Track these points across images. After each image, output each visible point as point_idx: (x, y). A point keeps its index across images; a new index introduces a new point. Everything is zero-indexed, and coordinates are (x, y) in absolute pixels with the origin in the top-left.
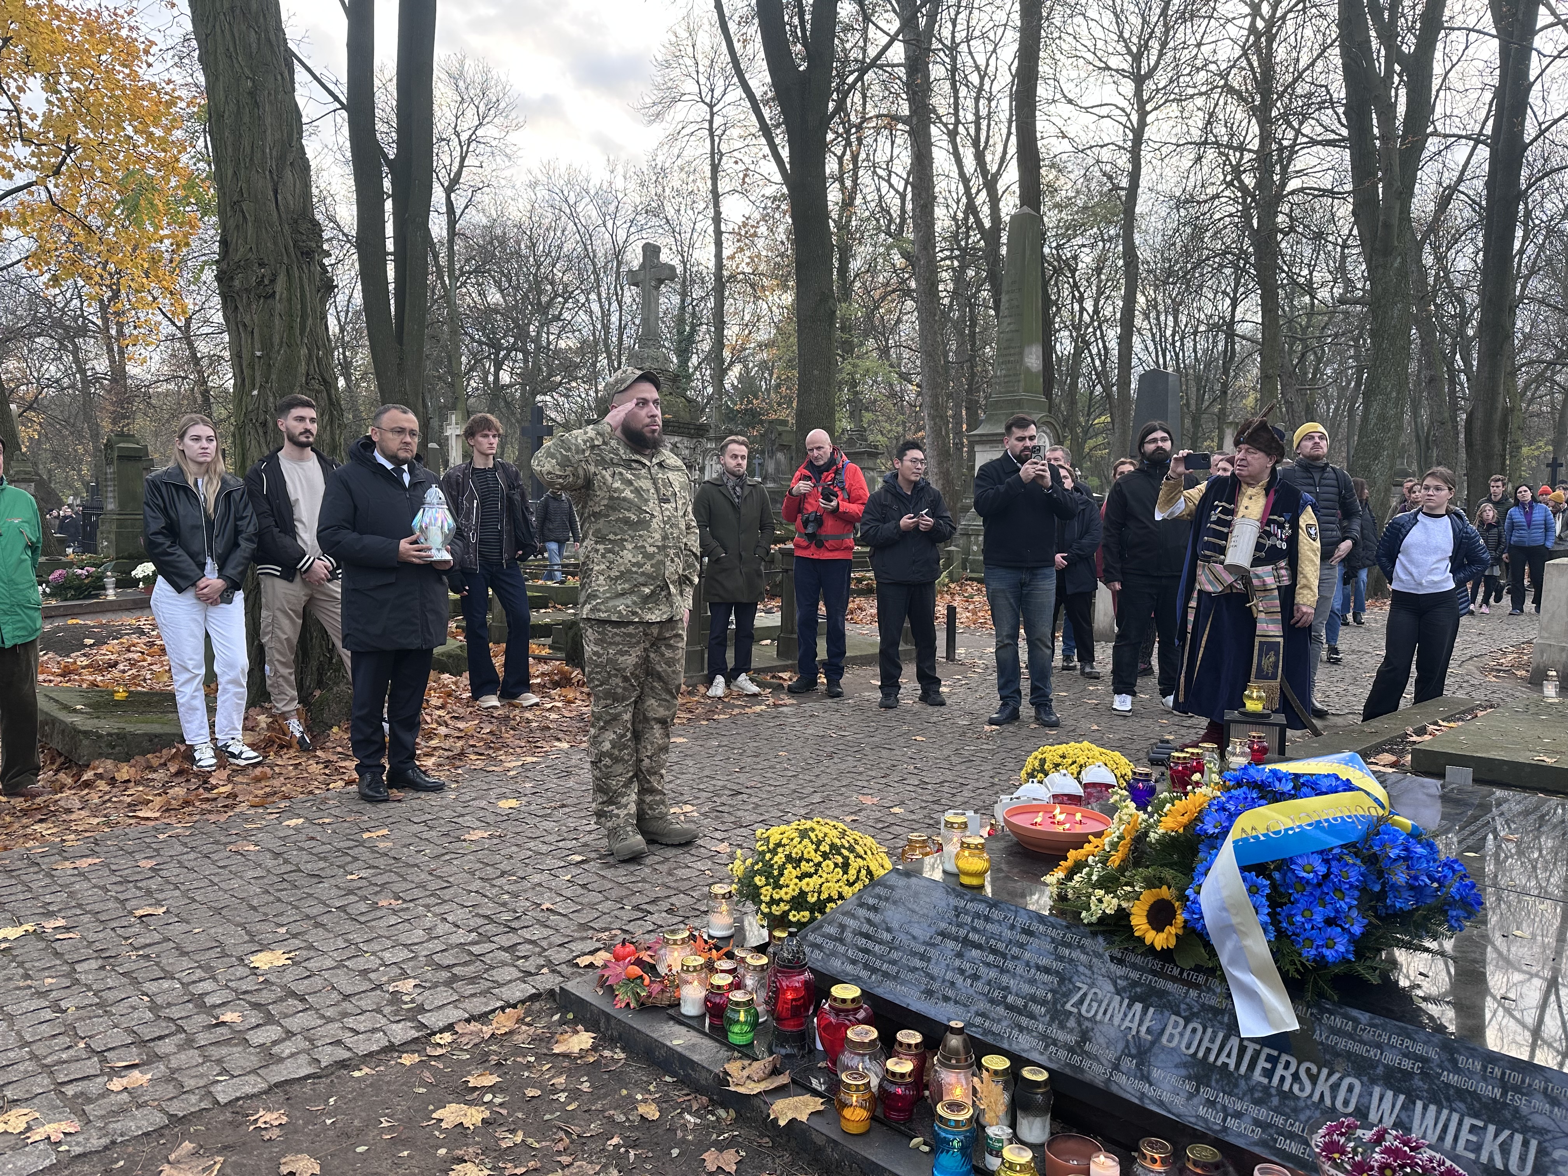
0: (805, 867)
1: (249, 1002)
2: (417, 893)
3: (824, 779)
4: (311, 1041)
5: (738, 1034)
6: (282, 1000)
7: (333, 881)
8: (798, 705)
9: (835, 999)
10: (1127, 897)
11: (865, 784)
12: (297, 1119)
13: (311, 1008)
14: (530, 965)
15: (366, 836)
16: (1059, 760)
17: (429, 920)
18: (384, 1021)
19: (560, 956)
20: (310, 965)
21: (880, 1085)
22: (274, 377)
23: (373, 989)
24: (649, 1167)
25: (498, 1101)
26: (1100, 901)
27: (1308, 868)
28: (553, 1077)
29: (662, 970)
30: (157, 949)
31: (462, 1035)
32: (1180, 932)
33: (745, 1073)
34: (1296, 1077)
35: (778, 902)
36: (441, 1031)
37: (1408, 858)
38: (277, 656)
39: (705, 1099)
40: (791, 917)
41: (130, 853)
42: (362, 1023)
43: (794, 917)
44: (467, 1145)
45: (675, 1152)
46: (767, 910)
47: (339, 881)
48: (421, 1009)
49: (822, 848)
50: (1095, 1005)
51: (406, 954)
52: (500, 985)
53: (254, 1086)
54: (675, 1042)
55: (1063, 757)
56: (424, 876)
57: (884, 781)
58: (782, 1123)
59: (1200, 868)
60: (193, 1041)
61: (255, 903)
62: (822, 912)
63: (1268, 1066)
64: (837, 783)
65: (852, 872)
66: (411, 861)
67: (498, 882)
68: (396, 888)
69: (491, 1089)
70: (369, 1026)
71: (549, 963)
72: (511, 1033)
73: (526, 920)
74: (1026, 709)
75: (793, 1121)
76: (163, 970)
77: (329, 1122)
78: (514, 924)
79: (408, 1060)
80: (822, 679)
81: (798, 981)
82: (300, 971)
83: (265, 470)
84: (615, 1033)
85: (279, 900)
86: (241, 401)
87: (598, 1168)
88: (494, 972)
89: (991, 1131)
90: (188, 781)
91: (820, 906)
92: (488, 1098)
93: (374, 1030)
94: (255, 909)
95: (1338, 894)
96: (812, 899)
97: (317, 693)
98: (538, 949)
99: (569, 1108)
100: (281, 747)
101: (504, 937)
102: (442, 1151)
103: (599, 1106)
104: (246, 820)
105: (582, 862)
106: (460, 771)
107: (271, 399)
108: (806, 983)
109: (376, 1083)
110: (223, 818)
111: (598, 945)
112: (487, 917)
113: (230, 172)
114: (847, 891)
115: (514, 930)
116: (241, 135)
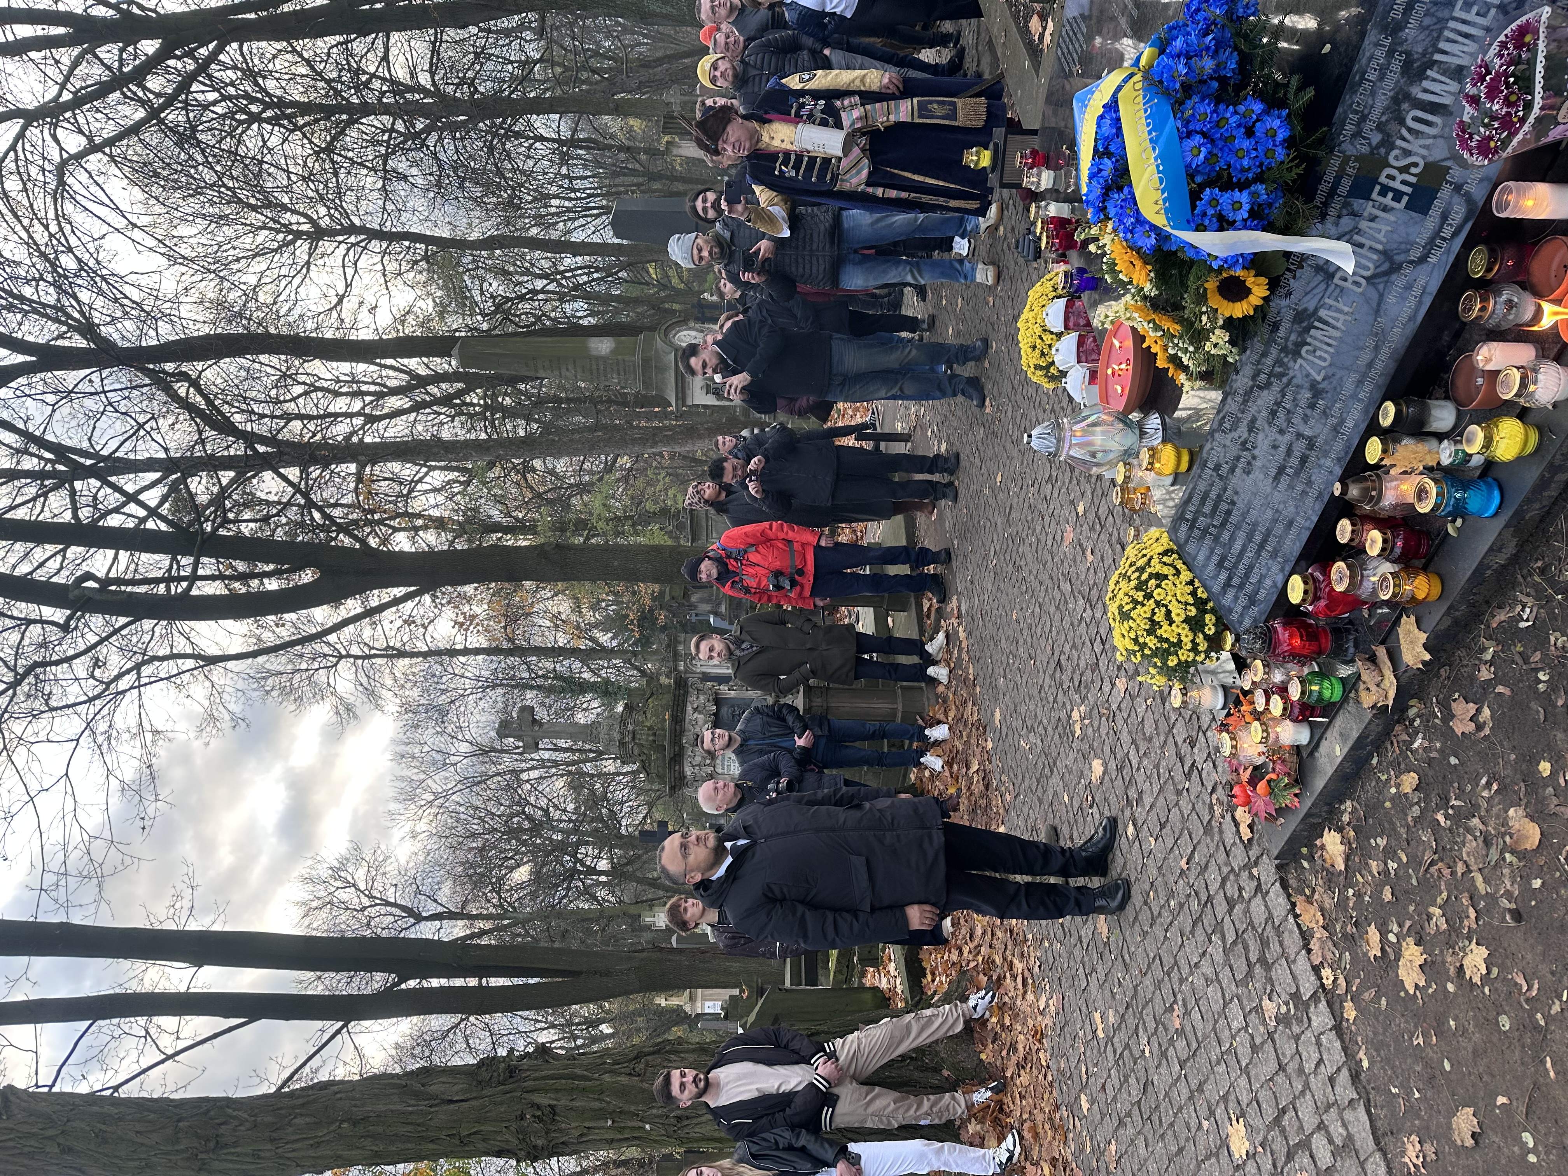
0: (1160, 616)
1: (1286, 1163)
2: (1166, 989)
3: (1045, 577)
4: (1329, 1106)
5: (1331, 691)
6: (1283, 1131)
7: (1152, 1071)
8: (959, 594)
9: (1304, 600)
10: (1213, 320)
11: (1050, 537)
12: (1413, 1125)
13: (1293, 1103)
14: (1249, 887)
15: (1101, 1034)
16: (1037, 351)
17: (1196, 980)
18: (1308, 1033)
19: (1239, 857)
20: (1245, 1100)
21: (1393, 562)
22: (632, 1108)
23: (1273, 1041)
24: (1469, 788)
25: (1396, 928)
26: (1216, 345)
27: (1195, 152)
28: (1370, 872)
29: (1260, 761)
31: (1324, 958)
32: (1253, 272)
33: (1373, 688)
34: (1404, 170)
35: (1195, 645)
36: (1320, 978)
37: (1187, 56)
38: (912, 1112)
39: (1398, 728)
40: (1211, 633)
42: (1310, 1054)
43: (1211, 630)
44: (1444, 962)
45: (1453, 761)
46: (1203, 655)
47: (1152, 1064)
49: (1141, 599)
50: (1320, 354)
51: (1234, 1006)
52: (1270, 917)
53: (1378, 1165)
54: (1338, 753)
55: (1034, 347)
56: (1147, 981)
57: (1047, 518)
58: (1427, 657)
59: (1191, 254)
61: (1174, 1149)
62: (1205, 602)
63: (1390, 195)
64: (1049, 565)
65: (1165, 570)
66: (1130, 993)
68: (1159, 1010)
69: (1383, 933)
70: (1313, 1048)
71: (1247, 867)
72: (1322, 909)
73: (1199, 885)
74: (967, 370)
75: (1426, 647)
77: (1417, 1095)
78: (1204, 899)
79: (1350, 1012)
80: (931, 569)
81: (1283, 634)
82: (1252, 1111)
83: (729, 1121)
84: (1326, 809)
85: (1172, 1125)
86: (655, 1141)
87: (1469, 837)
88: (1256, 922)
89: (1446, 461)
91: (1200, 604)
92: (1392, 938)
93: (1319, 1044)
94: (1181, 1150)
95: (1222, 124)
96: (1193, 612)
97: (946, 1073)
98: (1232, 877)
99: (1405, 860)
100: (1001, 1110)
101: (1218, 909)
102: (1451, 987)
103: (1403, 831)
104: (1082, 1151)
105: (1134, 825)
106: (1030, 936)
107: (655, 1111)
108: (1285, 626)
109: (1375, 1046)
111: (1228, 817)
112: (1195, 923)
113: (431, 1146)
114: (1186, 575)
115: (1210, 899)
116: (396, 1135)
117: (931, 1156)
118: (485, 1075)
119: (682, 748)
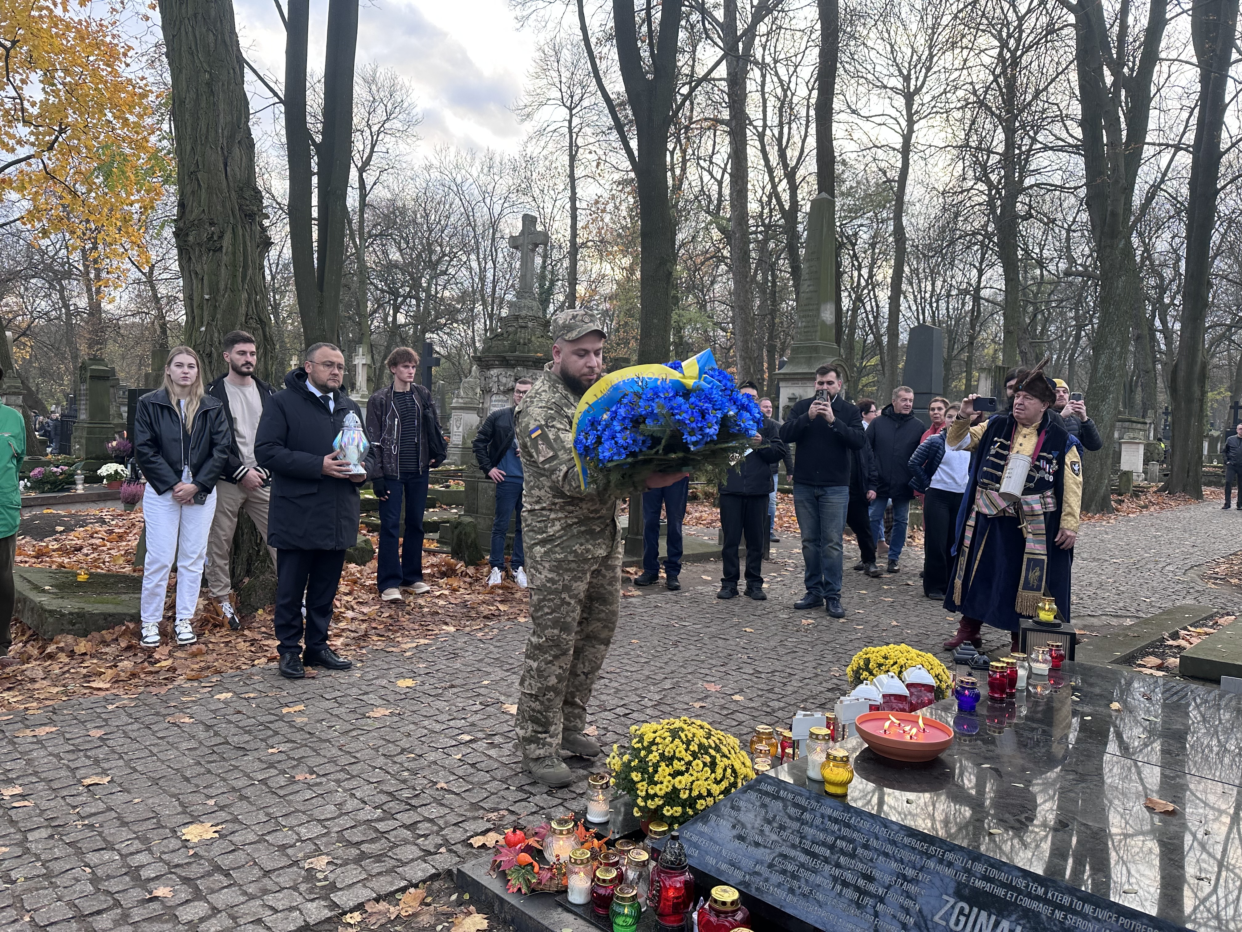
0: (678, 765)
2: (330, 768)
3: (672, 667)
4: (234, 918)
5: (623, 927)
6: (209, 874)
7: (256, 754)
8: (644, 596)
9: (716, 901)
11: (708, 672)
13: (234, 884)
14: (429, 844)
15: (285, 710)
16: (882, 661)
17: (340, 796)
18: (300, 899)
19: (456, 835)
20: (236, 838)
22: (219, 316)
23: (290, 866)
29: (550, 857)
30: (100, 818)
31: (371, 915)
35: (652, 797)
36: (351, 911)
40: (665, 812)
41: (83, 723)
42: (280, 901)
43: (668, 811)
46: (642, 804)
47: (261, 754)
48: (333, 887)
49: (692, 748)
51: (318, 830)
52: (404, 864)
54: (564, 930)
55: (886, 658)
56: (335, 751)
60: (128, 916)
61: (188, 774)
62: (692, 805)
64: (683, 670)
65: (719, 771)
66: (324, 736)
67: (398, 759)
68: (312, 762)
70: (287, 904)
71: (446, 842)
72: (415, 915)
73: (425, 798)
76: (104, 840)
78: (413, 802)
80: (663, 574)
81: (678, 881)
82: (225, 845)
84: (508, 917)
85: (209, 772)
86: (191, 335)
88: (397, 850)
90: (135, 655)
91: (691, 802)
93: (291, 909)
94: (187, 780)
96: (684, 796)
97: (246, 580)
98: (435, 828)
100: (215, 626)
101: (406, 815)
104: (183, 693)
105: (471, 741)
106: (364, 651)
107: (216, 335)
108: (686, 883)
110: (163, 691)
111: (490, 825)
112: (390, 794)
113: (189, 148)
114: (716, 789)
115: (414, 808)
116: (198, 118)
118: (248, 194)
119: (513, 367)
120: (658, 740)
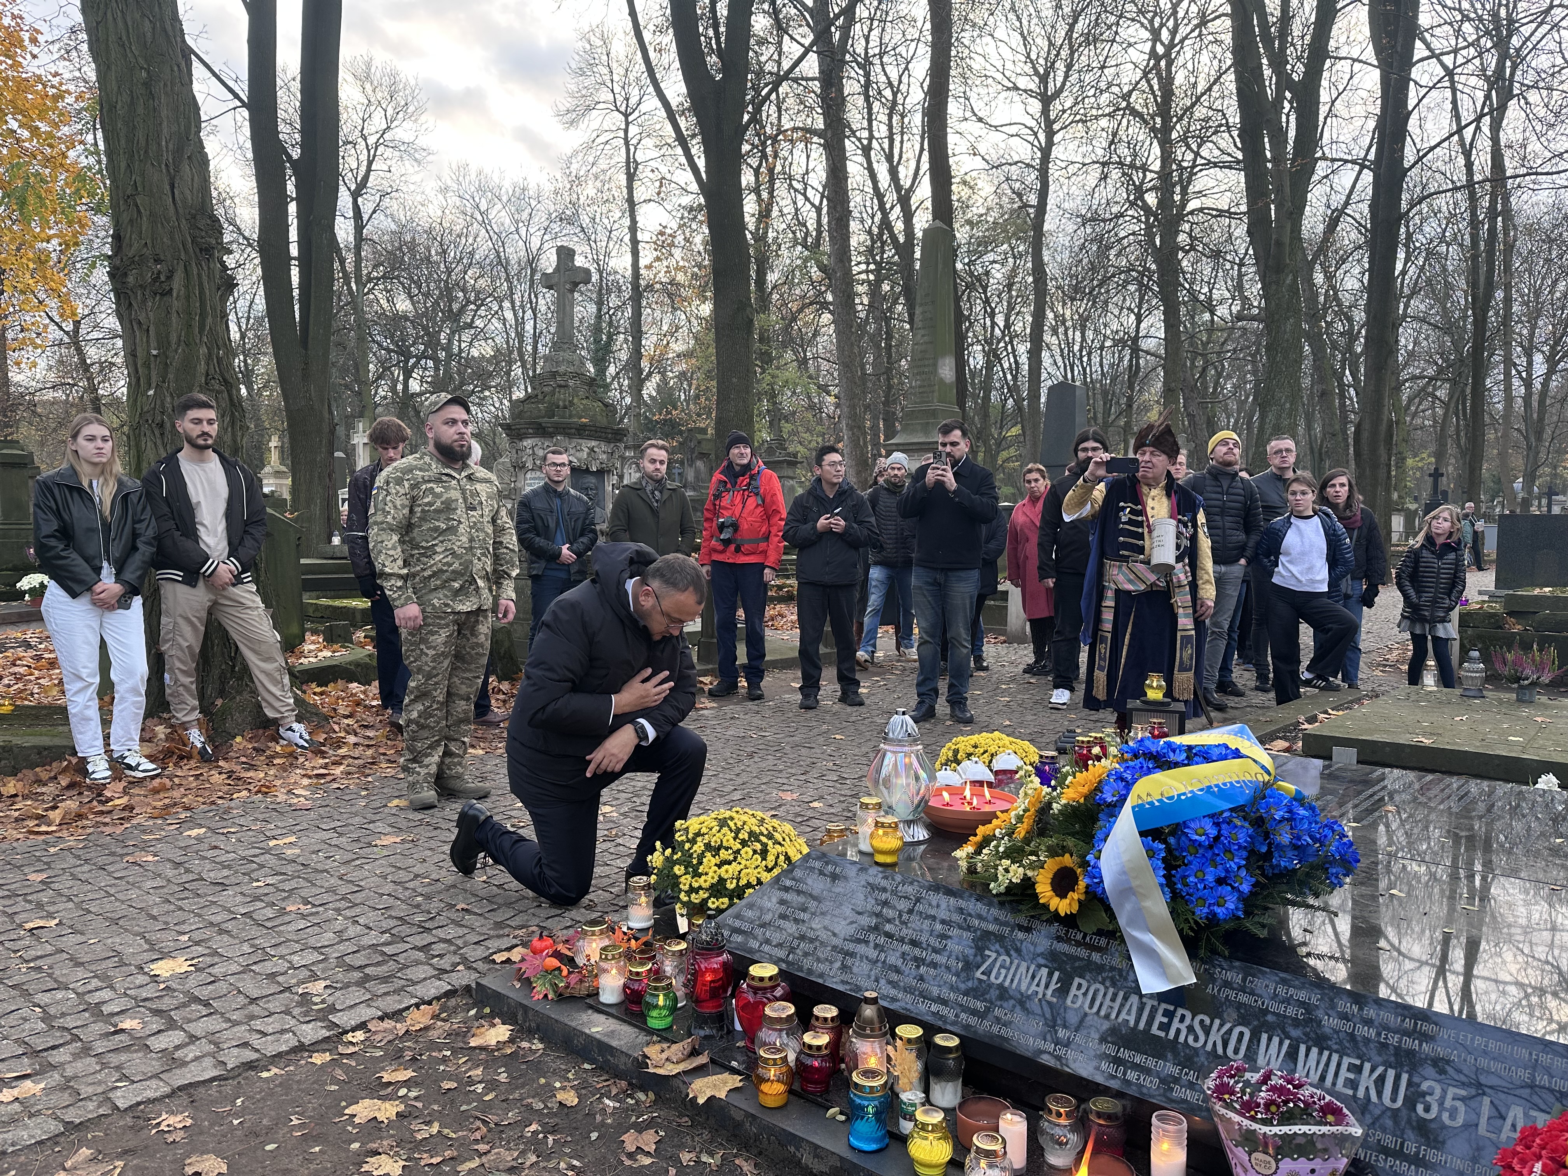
0: (724, 854)
1: (150, 1009)
2: (326, 897)
3: (744, 778)
4: (217, 1044)
5: (657, 1020)
6: (184, 1005)
7: (238, 889)
8: (719, 708)
9: (753, 978)
10: (1032, 866)
11: (785, 781)
12: (203, 1120)
13: (215, 1013)
14: (445, 963)
15: (272, 843)
16: (972, 750)
17: (340, 923)
18: (293, 1022)
19: (476, 953)
20: (215, 970)
21: (797, 1059)
22: (171, 376)
23: (281, 992)
24: (568, 1151)
25: (412, 1094)
26: (1007, 870)
27: (1200, 831)
28: (470, 1069)
29: (580, 961)
30: (49, 961)
31: (375, 1033)
32: (1082, 897)
33: (664, 1056)
34: (1190, 1029)
35: (696, 890)
36: (353, 1030)
37: (1291, 819)
38: (178, 664)
39: (624, 1084)
40: (710, 905)
41: (19, 867)
42: (271, 1025)
43: (712, 904)
44: (381, 1138)
45: (594, 1136)
46: (686, 899)
47: (245, 889)
48: (332, 1009)
49: (741, 836)
50: (1003, 971)
51: (316, 956)
52: (414, 983)
53: (156, 1090)
54: (594, 1030)
55: (976, 747)
56: (334, 881)
57: (803, 777)
58: (701, 1101)
59: (1100, 835)
60: (90, 1049)
61: (155, 912)
62: (741, 898)
63: (1165, 1020)
64: (757, 781)
65: (771, 858)
66: (320, 867)
67: (411, 885)
68: (304, 893)
69: (406, 1083)
70: (278, 1027)
71: (465, 961)
72: (426, 1028)
73: (441, 921)
74: (942, 707)
75: (711, 1099)
76: (56, 981)
77: (236, 1122)
78: (427, 925)
79: (318, 1059)
81: (716, 962)
82: (203, 977)
83: (163, 472)
84: (533, 1025)
85: (181, 909)
86: (135, 401)
87: (516, 1154)
88: (408, 971)
89: (905, 1097)
90: (80, 794)
91: (739, 893)
92: (402, 1092)
93: (283, 1032)
94: (154, 918)
95: (1228, 855)
96: (731, 886)
97: (219, 702)
98: (453, 948)
99: (487, 1098)
100: (181, 758)
101: (418, 937)
102: (355, 1146)
103: (517, 1096)
104: (144, 832)
106: (370, 779)
107: (168, 399)
108: (724, 964)
109: (285, 1083)
110: (119, 830)
111: (515, 941)
112: (401, 918)
113: (123, 165)
114: (766, 877)
115: (428, 930)
116: (134, 127)
117: (130, 683)
118: (202, 223)
119: (551, 436)
120: (704, 830)
